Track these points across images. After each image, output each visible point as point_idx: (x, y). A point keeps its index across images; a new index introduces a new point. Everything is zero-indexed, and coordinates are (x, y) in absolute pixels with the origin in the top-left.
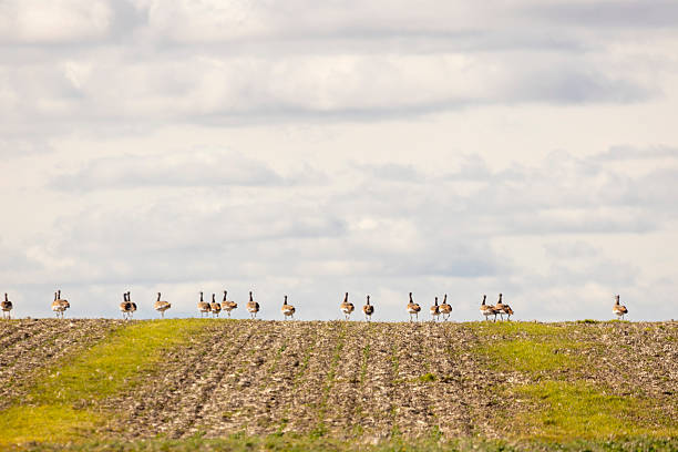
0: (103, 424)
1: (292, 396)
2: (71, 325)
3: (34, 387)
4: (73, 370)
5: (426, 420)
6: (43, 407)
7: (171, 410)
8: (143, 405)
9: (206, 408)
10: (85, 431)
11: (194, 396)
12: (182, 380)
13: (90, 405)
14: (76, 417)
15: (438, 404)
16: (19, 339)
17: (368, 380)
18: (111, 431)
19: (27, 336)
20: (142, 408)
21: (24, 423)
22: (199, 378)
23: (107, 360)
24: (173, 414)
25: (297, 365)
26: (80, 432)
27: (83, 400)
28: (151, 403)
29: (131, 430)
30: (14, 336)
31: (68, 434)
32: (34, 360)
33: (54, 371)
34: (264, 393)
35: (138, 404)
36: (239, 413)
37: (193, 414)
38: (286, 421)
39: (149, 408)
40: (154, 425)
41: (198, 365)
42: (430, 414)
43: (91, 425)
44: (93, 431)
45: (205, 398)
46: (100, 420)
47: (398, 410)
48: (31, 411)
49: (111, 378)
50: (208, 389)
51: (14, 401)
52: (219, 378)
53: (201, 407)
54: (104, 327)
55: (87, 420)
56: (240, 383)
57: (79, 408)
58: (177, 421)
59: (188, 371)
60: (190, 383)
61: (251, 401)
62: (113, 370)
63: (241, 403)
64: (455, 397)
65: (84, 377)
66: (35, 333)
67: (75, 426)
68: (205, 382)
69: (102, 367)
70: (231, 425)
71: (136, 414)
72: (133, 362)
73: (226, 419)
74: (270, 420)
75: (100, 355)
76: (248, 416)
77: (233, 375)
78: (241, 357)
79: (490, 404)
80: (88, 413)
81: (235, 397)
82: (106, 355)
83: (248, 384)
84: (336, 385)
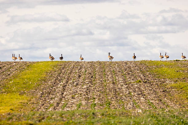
0: (30, 100)
1: (94, 89)
2: (14, 64)
3: (4, 86)
4: (17, 80)
5: (144, 98)
6: (9, 94)
7: (53, 94)
8: (43, 93)
9: (65, 93)
10: (24, 103)
11: (60, 89)
12: (55, 83)
13: (24, 93)
14: (20, 98)
15: (145, 91)
17: (118, 83)
18: (34, 103)
20: (43, 94)
21: (3, 100)
22: (60, 82)
23: (28, 76)
24: (54, 96)
25: (92, 77)
27: (22, 91)
28: (46, 92)
29: (41, 103)
31: (19, 105)
32: (4, 76)
33: (11, 80)
34: (83, 87)
35: (41, 92)
36: (77, 95)
37: (61, 96)
38: (94, 98)
39: (45, 94)
40: (48, 100)
41: (59, 78)
42: (144, 95)
43: (26, 101)
44: (27, 103)
45: (64, 90)
46: (29, 99)
47: (132, 94)
48: (5, 95)
49: (31, 83)
50: (64, 86)
52: (67, 82)
53: (63, 93)
54: (25, 64)
55: (24, 99)
56: (75, 84)
57: (21, 94)
58: (56, 99)
59: (56, 80)
60: (58, 84)
61: (80, 91)
62: (31, 80)
63: (77, 91)
64: (150, 89)
65: (22, 82)
66: (3, 67)
67: (20, 101)
68: (62, 84)
69: (27, 79)
70: (75, 100)
71: (41, 96)
72: (37, 77)
73: (73, 98)
74: (88, 98)
75: (26, 74)
76: (81, 97)
77: (72, 81)
78: (72, 75)
79: (164, 91)
80: (25, 96)
81: (74, 89)
82: (28, 74)
83: (77, 84)
84: (108, 84)
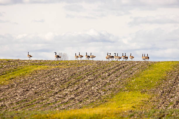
0: (151, 99)
2: (137, 63)
3: (127, 85)
4: (139, 79)
6: (131, 92)
7: (173, 93)
10: (146, 101)
12: (174, 82)
13: (146, 91)
14: (142, 96)
16: (121, 68)
18: (154, 101)
19: (123, 67)
20: (163, 92)
21: (125, 98)
23: (150, 75)
24: (174, 95)
26: (144, 102)
27: (144, 90)
28: (166, 91)
29: (161, 101)
30: (119, 67)
31: (140, 103)
32: (126, 75)
33: (133, 79)
35: (162, 91)
39: (166, 93)
40: (168, 99)
43: (147, 99)
44: (148, 101)
46: (150, 97)
48: (127, 94)
49: (152, 82)
51: (121, 90)
54: (147, 64)
55: (146, 97)
57: (143, 92)
58: (176, 97)
59: (176, 79)
60: (178, 83)
62: (152, 79)
65: (143, 81)
66: (126, 66)
67: (142, 99)
69: (148, 77)
71: (162, 95)
72: (158, 76)
75: (147, 73)
80: (146, 94)
